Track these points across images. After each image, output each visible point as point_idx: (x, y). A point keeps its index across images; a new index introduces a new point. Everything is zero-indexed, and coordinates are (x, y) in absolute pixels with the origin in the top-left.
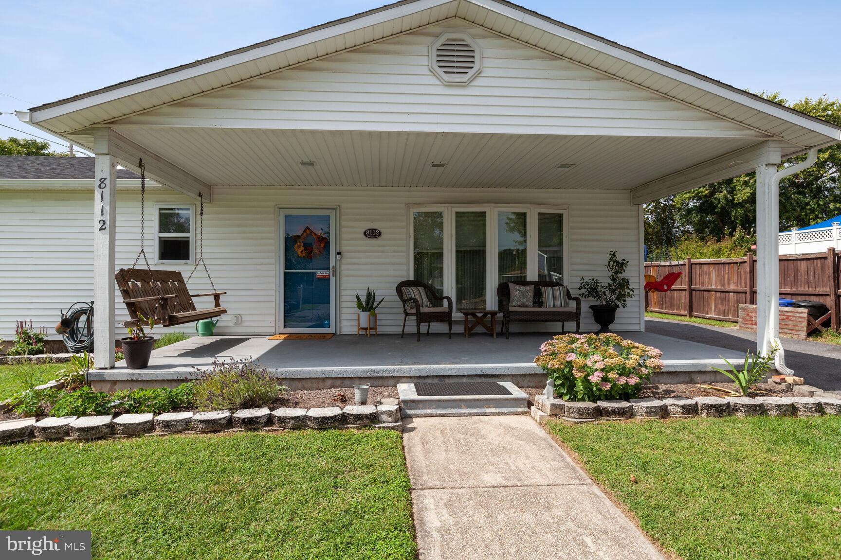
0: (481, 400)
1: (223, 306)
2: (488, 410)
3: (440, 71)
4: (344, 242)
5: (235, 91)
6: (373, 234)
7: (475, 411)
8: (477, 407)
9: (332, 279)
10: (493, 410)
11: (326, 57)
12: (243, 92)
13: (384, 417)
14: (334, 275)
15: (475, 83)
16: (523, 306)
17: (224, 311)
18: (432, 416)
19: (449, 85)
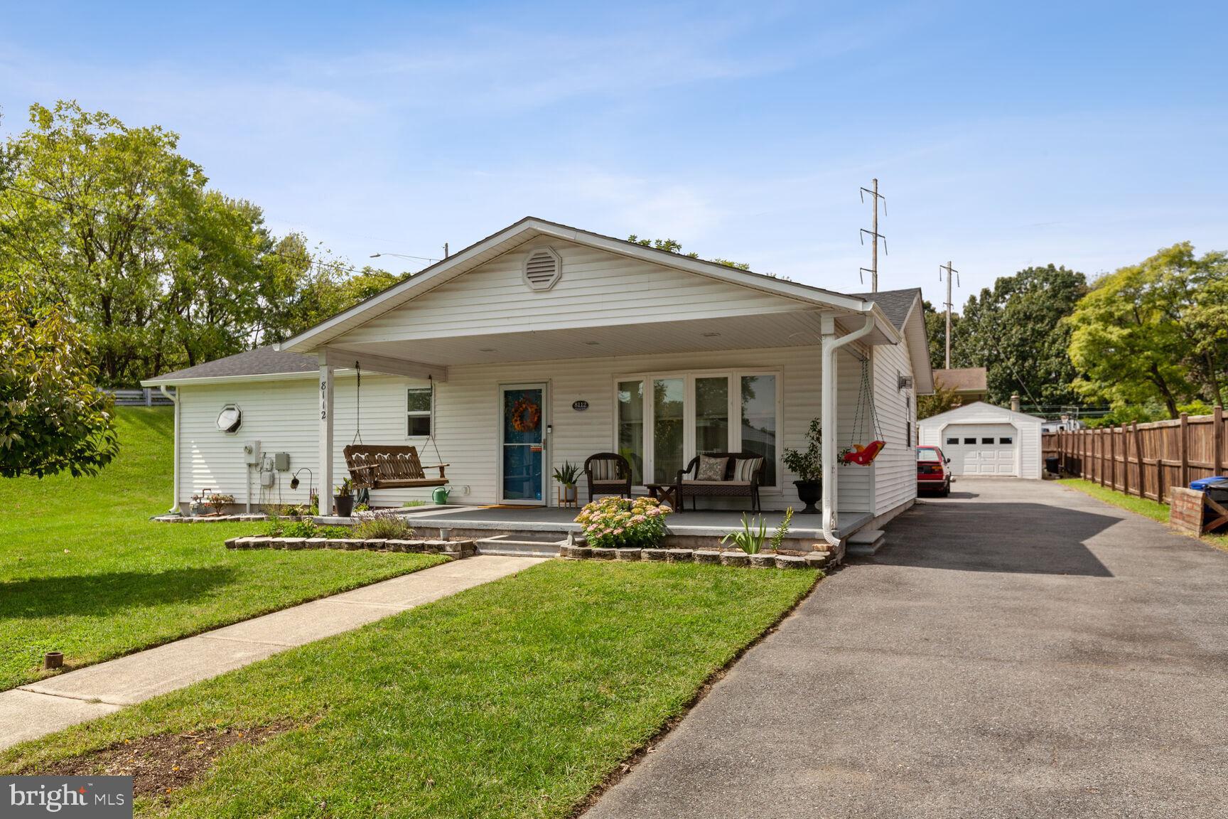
0: (530, 545)
1: (447, 477)
2: (534, 553)
3: (529, 281)
4: (555, 415)
5: (397, 313)
6: (581, 406)
7: (525, 553)
8: (527, 550)
9: (544, 452)
10: (538, 553)
11: (452, 280)
12: (402, 312)
13: (448, 548)
14: (546, 448)
15: (556, 288)
16: (710, 479)
17: (447, 482)
18: (496, 555)
19: (537, 291)
